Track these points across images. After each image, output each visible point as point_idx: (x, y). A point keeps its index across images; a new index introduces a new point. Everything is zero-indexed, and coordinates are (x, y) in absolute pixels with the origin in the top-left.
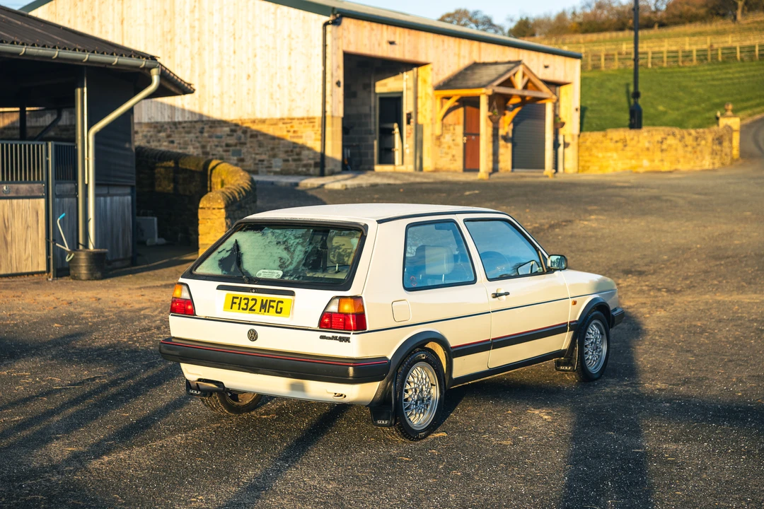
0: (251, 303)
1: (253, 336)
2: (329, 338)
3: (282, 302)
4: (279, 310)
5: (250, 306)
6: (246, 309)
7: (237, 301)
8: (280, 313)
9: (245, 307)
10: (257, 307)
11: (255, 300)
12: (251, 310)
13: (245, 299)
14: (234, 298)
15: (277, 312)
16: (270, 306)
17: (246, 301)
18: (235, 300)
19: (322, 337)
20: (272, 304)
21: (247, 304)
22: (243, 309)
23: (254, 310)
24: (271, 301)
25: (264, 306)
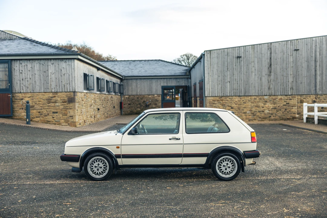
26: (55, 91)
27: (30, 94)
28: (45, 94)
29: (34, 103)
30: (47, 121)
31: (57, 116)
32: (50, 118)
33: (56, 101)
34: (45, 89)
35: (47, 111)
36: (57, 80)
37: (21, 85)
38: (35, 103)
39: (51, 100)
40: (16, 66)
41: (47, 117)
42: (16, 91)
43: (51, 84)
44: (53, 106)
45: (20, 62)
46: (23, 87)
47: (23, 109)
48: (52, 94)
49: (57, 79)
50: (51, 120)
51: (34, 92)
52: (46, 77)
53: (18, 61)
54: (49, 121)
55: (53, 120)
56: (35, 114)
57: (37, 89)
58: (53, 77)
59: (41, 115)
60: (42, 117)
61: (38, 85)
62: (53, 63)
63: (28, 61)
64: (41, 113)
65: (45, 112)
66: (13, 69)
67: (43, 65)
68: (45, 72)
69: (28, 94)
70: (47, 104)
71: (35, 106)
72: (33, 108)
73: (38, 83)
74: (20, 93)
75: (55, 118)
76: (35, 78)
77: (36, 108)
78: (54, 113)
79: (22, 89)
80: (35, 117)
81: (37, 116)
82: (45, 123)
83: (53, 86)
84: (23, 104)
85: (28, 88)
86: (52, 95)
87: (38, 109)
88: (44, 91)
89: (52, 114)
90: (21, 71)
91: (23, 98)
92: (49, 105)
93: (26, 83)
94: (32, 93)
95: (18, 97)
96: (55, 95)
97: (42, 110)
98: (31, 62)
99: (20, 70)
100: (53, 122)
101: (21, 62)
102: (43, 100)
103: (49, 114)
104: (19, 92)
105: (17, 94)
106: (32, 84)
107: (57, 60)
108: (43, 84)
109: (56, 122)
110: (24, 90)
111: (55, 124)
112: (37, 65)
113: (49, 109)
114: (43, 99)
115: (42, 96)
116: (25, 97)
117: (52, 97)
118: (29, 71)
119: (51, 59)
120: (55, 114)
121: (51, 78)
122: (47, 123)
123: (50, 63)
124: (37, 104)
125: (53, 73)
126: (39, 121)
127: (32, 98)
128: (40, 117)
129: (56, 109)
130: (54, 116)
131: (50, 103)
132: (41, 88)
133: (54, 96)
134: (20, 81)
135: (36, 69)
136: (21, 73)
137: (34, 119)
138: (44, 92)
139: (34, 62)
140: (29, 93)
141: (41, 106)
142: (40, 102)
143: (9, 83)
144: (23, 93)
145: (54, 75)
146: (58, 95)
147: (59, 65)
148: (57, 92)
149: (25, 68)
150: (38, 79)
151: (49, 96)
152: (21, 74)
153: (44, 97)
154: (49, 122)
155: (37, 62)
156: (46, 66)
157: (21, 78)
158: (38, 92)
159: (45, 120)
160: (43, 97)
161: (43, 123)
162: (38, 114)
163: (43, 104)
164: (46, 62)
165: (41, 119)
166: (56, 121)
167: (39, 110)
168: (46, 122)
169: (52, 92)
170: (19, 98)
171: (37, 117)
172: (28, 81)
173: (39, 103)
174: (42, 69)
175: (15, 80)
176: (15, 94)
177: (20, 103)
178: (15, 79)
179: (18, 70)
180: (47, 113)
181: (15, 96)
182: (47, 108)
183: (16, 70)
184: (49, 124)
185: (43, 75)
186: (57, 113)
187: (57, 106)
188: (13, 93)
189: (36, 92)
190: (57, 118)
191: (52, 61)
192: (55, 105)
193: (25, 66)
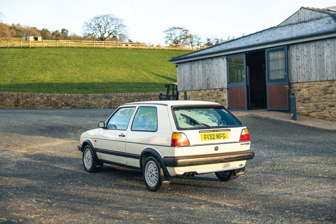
0: (213, 136)
1: (216, 149)
2: (244, 144)
3: (224, 134)
4: (224, 137)
5: (212, 137)
6: (211, 139)
7: (207, 136)
8: (225, 138)
9: (211, 138)
10: (215, 137)
11: (214, 135)
12: (213, 139)
13: (209, 135)
14: (205, 135)
15: (224, 138)
16: (220, 136)
17: (210, 136)
18: (206, 136)
19: (241, 144)
20: (221, 135)
21: (211, 137)
22: (210, 139)
23: (215, 139)
24: (220, 134)
25: (218, 137)
26: (331, 79)
27: (307, 83)
28: (322, 83)
29: (310, 94)
30: (324, 117)
31: (333, 110)
32: (326, 113)
33: (333, 92)
34: (321, 77)
35: (323, 104)
36: (333, 65)
37: (298, 73)
38: (312, 95)
39: (328, 90)
40: (294, 52)
41: (324, 111)
42: (293, 81)
43: (327, 71)
44: (329, 97)
45: (296, 47)
46: (300, 76)
47: (300, 102)
48: (328, 82)
49: (333, 63)
50: (327, 115)
51: (311, 81)
52: (321, 62)
53: (295, 46)
54: (326, 116)
55: (329, 116)
56: (311, 107)
57: (313, 78)
58: (329, 61)
59: (317, 109)
60: (318, 112)
61: (314, 72)
62: (329, 44)
63: (305, 45)
64: (317, 107)
65: (321, 105)
66: (291, 55)
67: (319, 47)
68: (320, 56)
69: (305, 84)
70: (323, 96)
71: (312, 98)
72: (310, 101)
73: (314, 71)
74: (298, 83)
75: (331, 113)
76: (311, 64)
77: (313, 101)
78: (331, 106)
79: (299, 79)
80: (312, 111)
81: (314, 110)
82: (322, 119)
83: (329, 73)
84: (300, 96)
85: (304, 76)
86: (328, 84)
87: (314, 102)
88: (320, 79)
89: (328, 108)
90: (298, 58)
91: (300, 89)
92: (326, 96)
93: (302, 71)
94: (308, 82)
95: (296, 87)
96: (332, 84)
97: (318, 103)
98: (307, 45)
99: (297, 56)
100: (329, 117)
101: (298, 46)
102: (319, 91)
103: (326, 108)
104: (296, 82)
105: (295, 85)
106: (308, 71)
107: (333, 39)
108: (319, 70)
109: (332, 118)
110: (301, 79)
111: (332, 121)
112: (312, 48)
113: (326, 102)
114: (319, 89)
115: (318, 85)
116: (302, 88)
117: (328, 87)
118: (305, 56)
119: (326, 39)
120: (331, 108)
121: (327, 63)
122: (324, 119)
123: (325, 44)
124: (314, 95)
125: (329, 56)
126: (315, 116)
127: (308, 89)
128: (316, 112)
129: (333, 102)
130: (330, 111)
131: (326, 94)
132: (317, 75)
133: (330, 85)
134: (297, 69)
135: (312, 53)
136: (298, 59)
137: (310, 114)
138: (320, 81)
139: (309, 45)
140: (305, 82)
141: (317, 98)
142: (317, 94)
143: (286, 72)
144: (301, 83)
145: (329, 58)
146: (335, 83)
147: (334, 45)
148: (333, 80)
149: (301, 54)
150: (314, 65)
151: (325, 85)
152: (298, 61)
153: (321, 87)
154: (326, 118)
155: (313, 44)
156: (322, 48)
157: (298, 66)
158: (314, 81)
159: (322, 115)
160: (319, 87)
161: (319, 119)
162: (315, 108)
163: (320, 96)
164: (321, 43)
165: (317, 114)
166: (333, 116)
167: (316, 102)
168: (322, 117)
169: (328, 80)
170: (297, 89)
171: (314, 112)
172: (304, 68)
173: (315, 95)
174: (317, 52)
175: (292, 68)
176: (293, 84)
177: (297, 95)
178: (292, 66)
179: (295, 56)
180: (324, 106)
181: (292, 86)
182: (323, 100)
183: (294, 57)
184: (326, 120)
185: (319, 60)
186: (333, 106)
187: (334, 98)
188: (291, 83)
189: (312, 82)
190: (333, 113)
191: (328, 41)
192: (331, 96)
193: (301, 50)
